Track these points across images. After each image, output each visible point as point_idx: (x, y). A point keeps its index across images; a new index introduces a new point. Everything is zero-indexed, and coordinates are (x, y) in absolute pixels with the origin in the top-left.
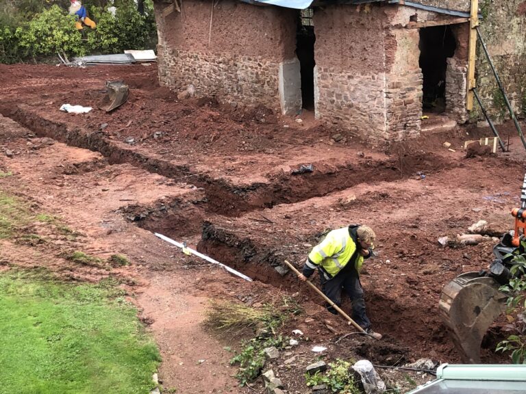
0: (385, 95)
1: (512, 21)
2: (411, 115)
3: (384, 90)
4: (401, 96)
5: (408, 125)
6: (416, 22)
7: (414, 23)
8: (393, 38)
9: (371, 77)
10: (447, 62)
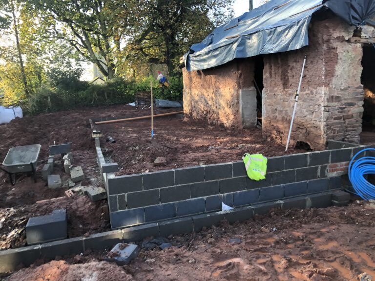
0: (323, 109)
2: (350, 131)
3: (322, 104)
4: (340, 110)
5: (346, 139)
6: (360, 37)
7: (357, 38)
8: (334, 51)
9: (309, 92)
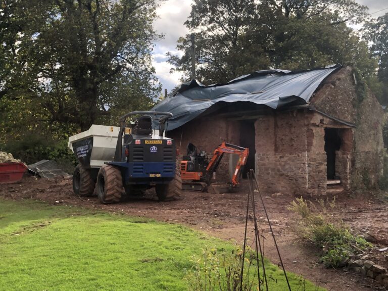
1: (371, 132)
2: (321, 180)
3: (306, 163)
4: (316, 167)
5: (320, 186)
7: (322, 124)
8: (312, 131)
9: (297, 155)
10: (336, 153)
